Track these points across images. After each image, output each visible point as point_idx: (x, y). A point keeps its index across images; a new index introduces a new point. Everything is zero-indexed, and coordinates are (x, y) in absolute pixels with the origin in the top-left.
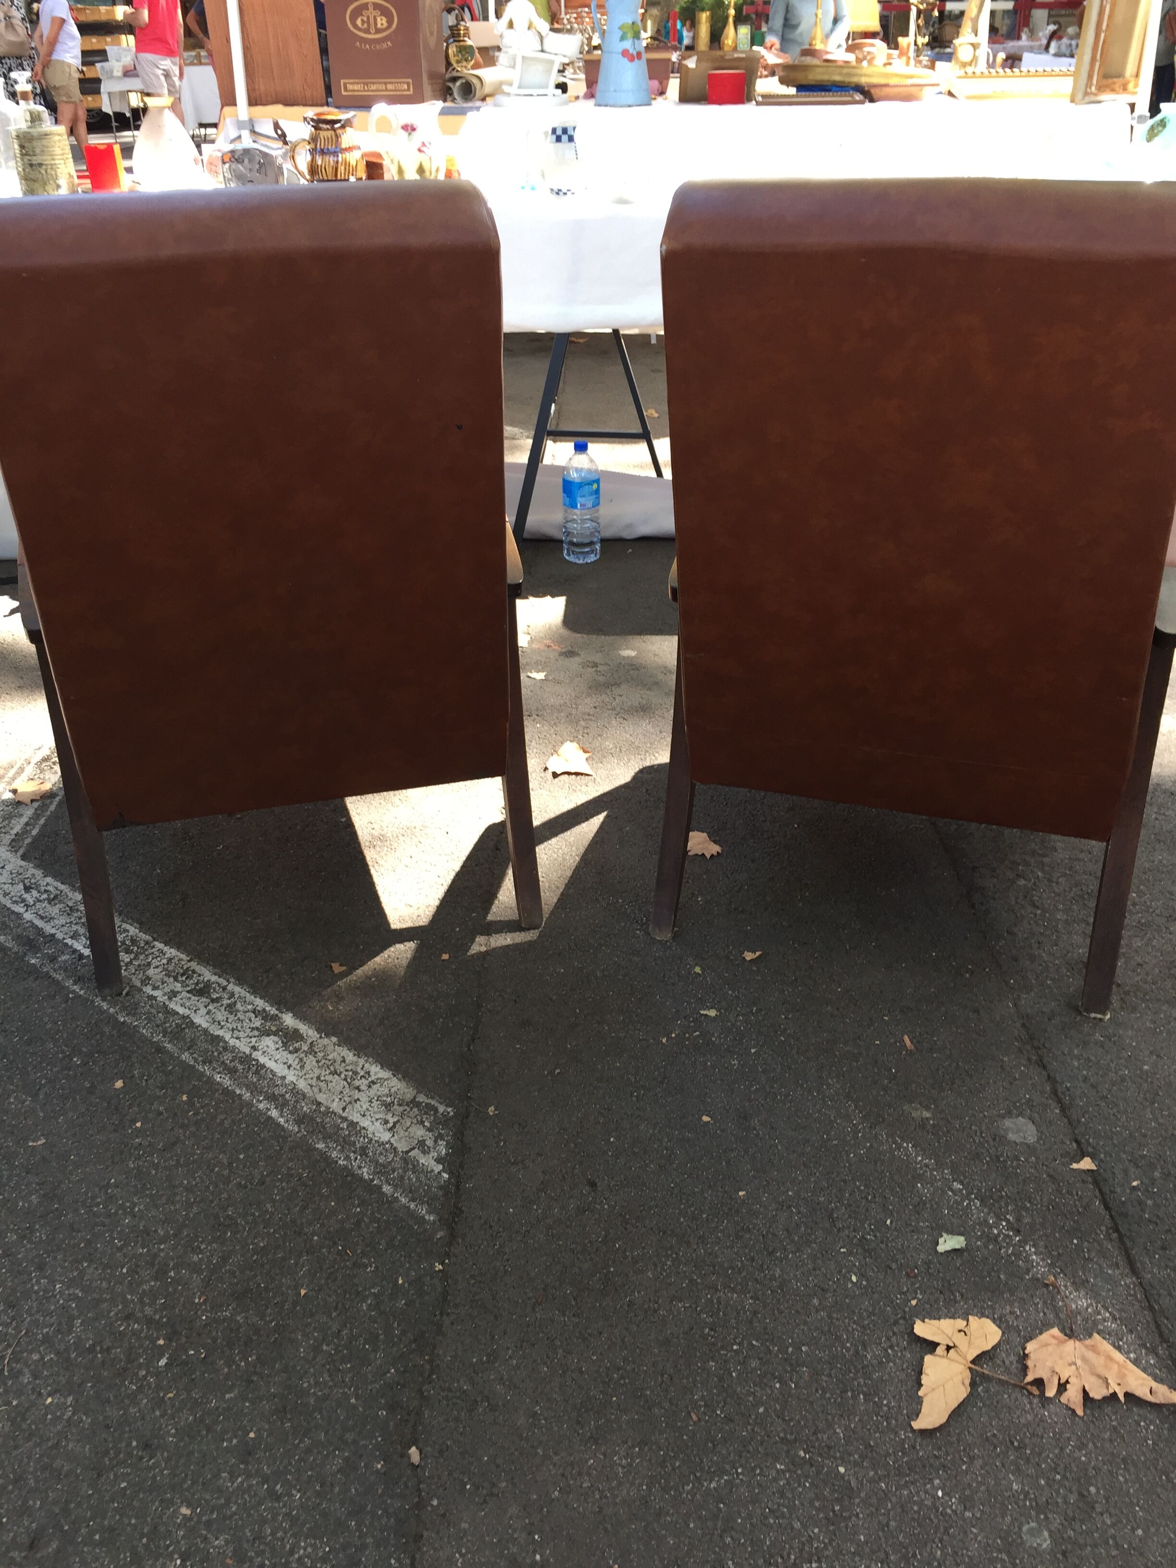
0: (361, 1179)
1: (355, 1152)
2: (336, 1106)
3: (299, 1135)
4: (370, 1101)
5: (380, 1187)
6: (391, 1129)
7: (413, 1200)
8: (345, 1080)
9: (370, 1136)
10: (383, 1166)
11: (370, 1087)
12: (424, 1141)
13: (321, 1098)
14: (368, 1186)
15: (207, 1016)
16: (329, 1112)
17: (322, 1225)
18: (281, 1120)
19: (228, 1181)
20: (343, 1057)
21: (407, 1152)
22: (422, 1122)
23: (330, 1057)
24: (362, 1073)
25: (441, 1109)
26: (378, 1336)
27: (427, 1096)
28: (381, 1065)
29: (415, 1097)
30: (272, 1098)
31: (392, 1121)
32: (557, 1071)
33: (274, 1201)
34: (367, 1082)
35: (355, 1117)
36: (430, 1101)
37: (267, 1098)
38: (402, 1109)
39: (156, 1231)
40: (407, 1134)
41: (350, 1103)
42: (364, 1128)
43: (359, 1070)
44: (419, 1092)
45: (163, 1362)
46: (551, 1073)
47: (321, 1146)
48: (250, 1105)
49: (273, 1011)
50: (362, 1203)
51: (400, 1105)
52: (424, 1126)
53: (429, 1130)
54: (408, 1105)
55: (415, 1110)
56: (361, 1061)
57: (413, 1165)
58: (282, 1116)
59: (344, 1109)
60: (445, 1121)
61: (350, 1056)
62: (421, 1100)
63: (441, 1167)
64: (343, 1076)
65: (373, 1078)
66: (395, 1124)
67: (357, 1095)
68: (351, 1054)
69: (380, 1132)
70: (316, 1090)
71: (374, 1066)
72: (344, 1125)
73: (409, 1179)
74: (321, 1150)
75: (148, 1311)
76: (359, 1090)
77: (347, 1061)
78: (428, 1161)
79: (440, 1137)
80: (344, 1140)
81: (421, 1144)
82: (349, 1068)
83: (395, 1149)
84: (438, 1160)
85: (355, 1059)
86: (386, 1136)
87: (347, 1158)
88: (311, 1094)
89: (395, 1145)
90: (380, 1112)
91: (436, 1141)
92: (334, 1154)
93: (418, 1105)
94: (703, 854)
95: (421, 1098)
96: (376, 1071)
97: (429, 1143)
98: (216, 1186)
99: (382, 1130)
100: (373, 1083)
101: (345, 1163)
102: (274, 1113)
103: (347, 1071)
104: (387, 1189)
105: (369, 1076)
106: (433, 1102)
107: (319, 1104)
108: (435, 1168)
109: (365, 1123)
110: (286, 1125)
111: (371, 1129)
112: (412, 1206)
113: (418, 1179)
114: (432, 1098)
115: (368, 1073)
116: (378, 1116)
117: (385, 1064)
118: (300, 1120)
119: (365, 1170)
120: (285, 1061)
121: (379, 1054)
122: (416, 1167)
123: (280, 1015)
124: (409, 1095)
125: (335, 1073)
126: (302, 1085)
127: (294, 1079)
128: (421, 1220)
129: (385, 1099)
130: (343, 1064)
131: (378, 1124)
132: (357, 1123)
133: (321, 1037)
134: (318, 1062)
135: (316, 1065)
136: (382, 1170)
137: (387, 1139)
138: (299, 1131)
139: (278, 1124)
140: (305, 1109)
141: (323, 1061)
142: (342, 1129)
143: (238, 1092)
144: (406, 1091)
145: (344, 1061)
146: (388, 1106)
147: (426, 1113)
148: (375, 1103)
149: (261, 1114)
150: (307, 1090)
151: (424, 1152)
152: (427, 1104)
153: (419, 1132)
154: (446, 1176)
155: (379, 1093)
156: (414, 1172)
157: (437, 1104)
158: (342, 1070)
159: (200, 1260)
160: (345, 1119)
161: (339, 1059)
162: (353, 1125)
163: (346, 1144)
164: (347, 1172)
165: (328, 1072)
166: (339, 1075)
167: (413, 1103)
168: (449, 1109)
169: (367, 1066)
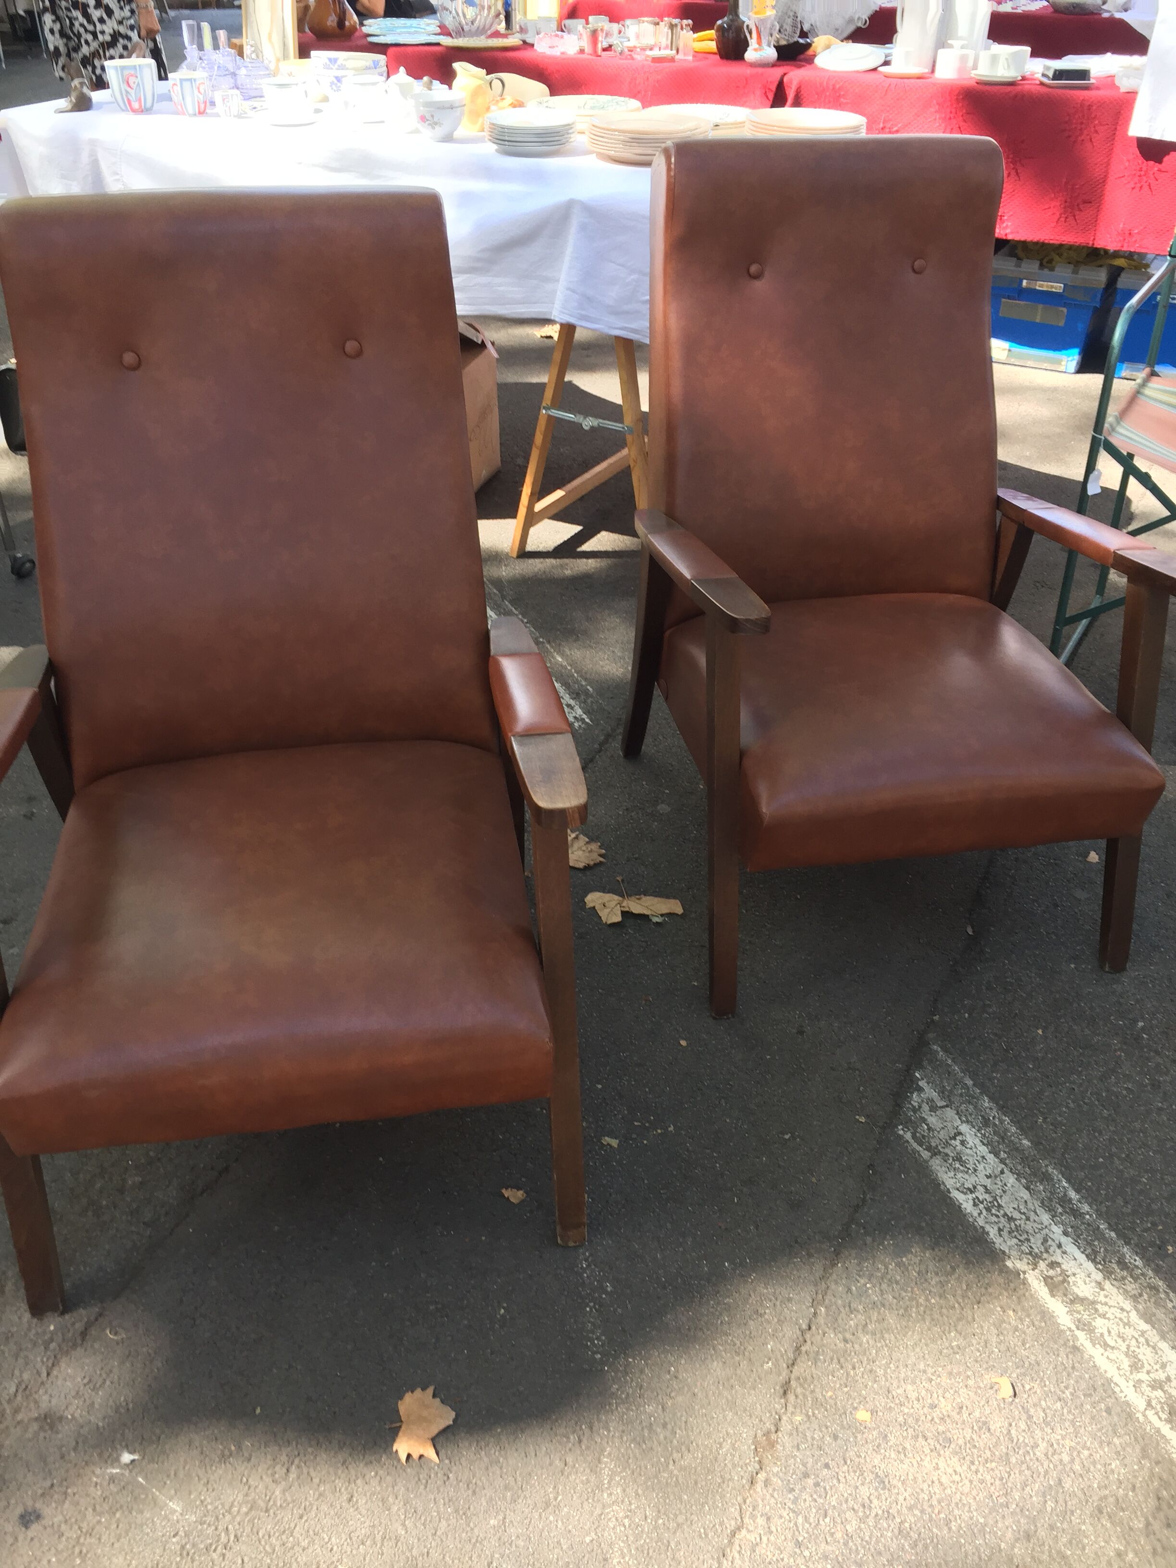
0: (992, 1099)
1: (995, 1125)
2: (1011, 1179)
3: (1047, 1162)
4: (975, 1170)
5: (974, 1085)
6: (960, 1134)
7: (950, 1066)
8: (1000, 1206)
9: (979, 1135)
10: (969, 1103)
11: (975, 1187)
12: (930, 1111)
13: (1025, 1194)
14: (985, 1091)
15: (1165, 1360)
16: (1017, 1174)
17: (1025, 1074)
18: (1066, 1185)
19: (1111, 1140)
20: (1001, 1236)
21: (947, 1106)
22: (929, 1129)
23: (1015, 1241)
24: (981, 1206)
25: (908, 1136)
26: (987, 989)
27: (920, 1155)
28: (960, 1207)
29: (931, 1158)
30: (1076, 1213)
31: (958, 1143)
32: (787, 1137)
33: (1067, 1107)
34: (977, 1194)
35: (991, 1157)
36: (919, 1148)
37: (1082, 1215)
38: (947, 1151)
39: (1169, 1119)
40: (945, 1124)
41: (996, 1177)
42: (984, 1144)
43: (984, 1212)
44: (927, 1162)
45: (1141, 1024)
46: (793, 1137)
47: (1026, 1142)
48: (1100, 1214)
49: (1082, 1337)
50: (991, 1079)
51: (947, 1155)
52: (927, 1125)
53: (924, 1120)
54: (940, 1152)
55: (933, 1144)
56: (981, 1222)
57: (943, 1093)
58: (1064, 1187)
59: (1002, 1172)
60: (908, 1123)
61: (993, 1232)
62: (926, 1152)
63: (920, 1083)
64: (1002, 1212)
65: (970, 1196)
66: (954, 1138)
67: (988, 1183)
68: (992, 1236)
69: (970, 1134)
70: (1030, 1205)
71: (968, 1211)
72: (1003, 1155)
73: (949, 1084)
74: (1026, 1138)
75: (1160, 1061)
76: (985, 1187)
77: (996, 1228)
78: (930, 1092)
79: (915, 1110)
80: (1003, 1138)
81: (933, 1108)
82: (994, 1219)
83: (958, 1113)
84: (920, 1090)
85: (988, 1228)
86: (964, 1128)
87: (1002, 1122)
88: (1035, 1202)
89: (957, 1117)
90: (968, 1155)
91: (920, 1107)
92: (1013, 1129)
93: (929, 1148)
94: (434, 1396)
95: (926, 1155)
96: (966, 1203)
97: (926, 1107)
98: (1121, 1140)
99: (968, 1136)
100: (971, 1192)
101: (1004, 1118)
102: (1072, 1194)
103: (997, 1216)
104: (970, 1082)
105: (974, 1200)
106: (915, 1145)
107: (1028, 1188)
108: (926, 1084)
109: (983, 1150)
110: (1060, 1176)
111: (977, 1141)
112: (950, 1062)
113: (942, 1082)
114: (914, 1150)
115: (975, 1205)
116: (968, 1151)
117: (956, 1208)
118: (1046, 1178)
119: (987, 1105)
120: (1064, 1256)
121: (962, 1225)
122: (942, 1092)
123: (1073, 1327)
124: (938, 1162)
125: (1011, 1219)
126: (1045, 1218)
127: (1054, 1228)
128: (946, 1050)
129: (961, 1168)
130: (1001, 1226)
131: (971, 1144)
132: (990, 1152)
133: (1024, 1273)
134: (1028, 1240)
135: (1031, 1238)
136: (971, 1099)
137: (964, 1125)
138: (1046, 1166)
139: (1069, 1181)
140: (1042, 1188)
141: (1022, 1238)
142: (1005, 1152)
143: (1113, 1234)
144: (938, 1168)
145: (1000, 1230)
146: (958, 1158)
147: (924, 1136)
148: (971, 1166)
149: (1086, 1198)
150: (1040, 1211)
151: (933, 1101)
152: (921, 1146)
153: (932, 1120)
154: (917, 1075)
155: (966, 1176)
156: (944, 1087)
157: (912, 1141)
158: (1002, 1220)
159: (1124, 1083)
160: (1002, 1161)
161: (1005, 1233)
162: (995, 1153)
163: (1003, 1137)
164: (1002, 1108)
165: (1018, 1222)
166: (1005, 1215)
167: (935, 1152)
168: (901, 1132)
169: (975, 1214)
